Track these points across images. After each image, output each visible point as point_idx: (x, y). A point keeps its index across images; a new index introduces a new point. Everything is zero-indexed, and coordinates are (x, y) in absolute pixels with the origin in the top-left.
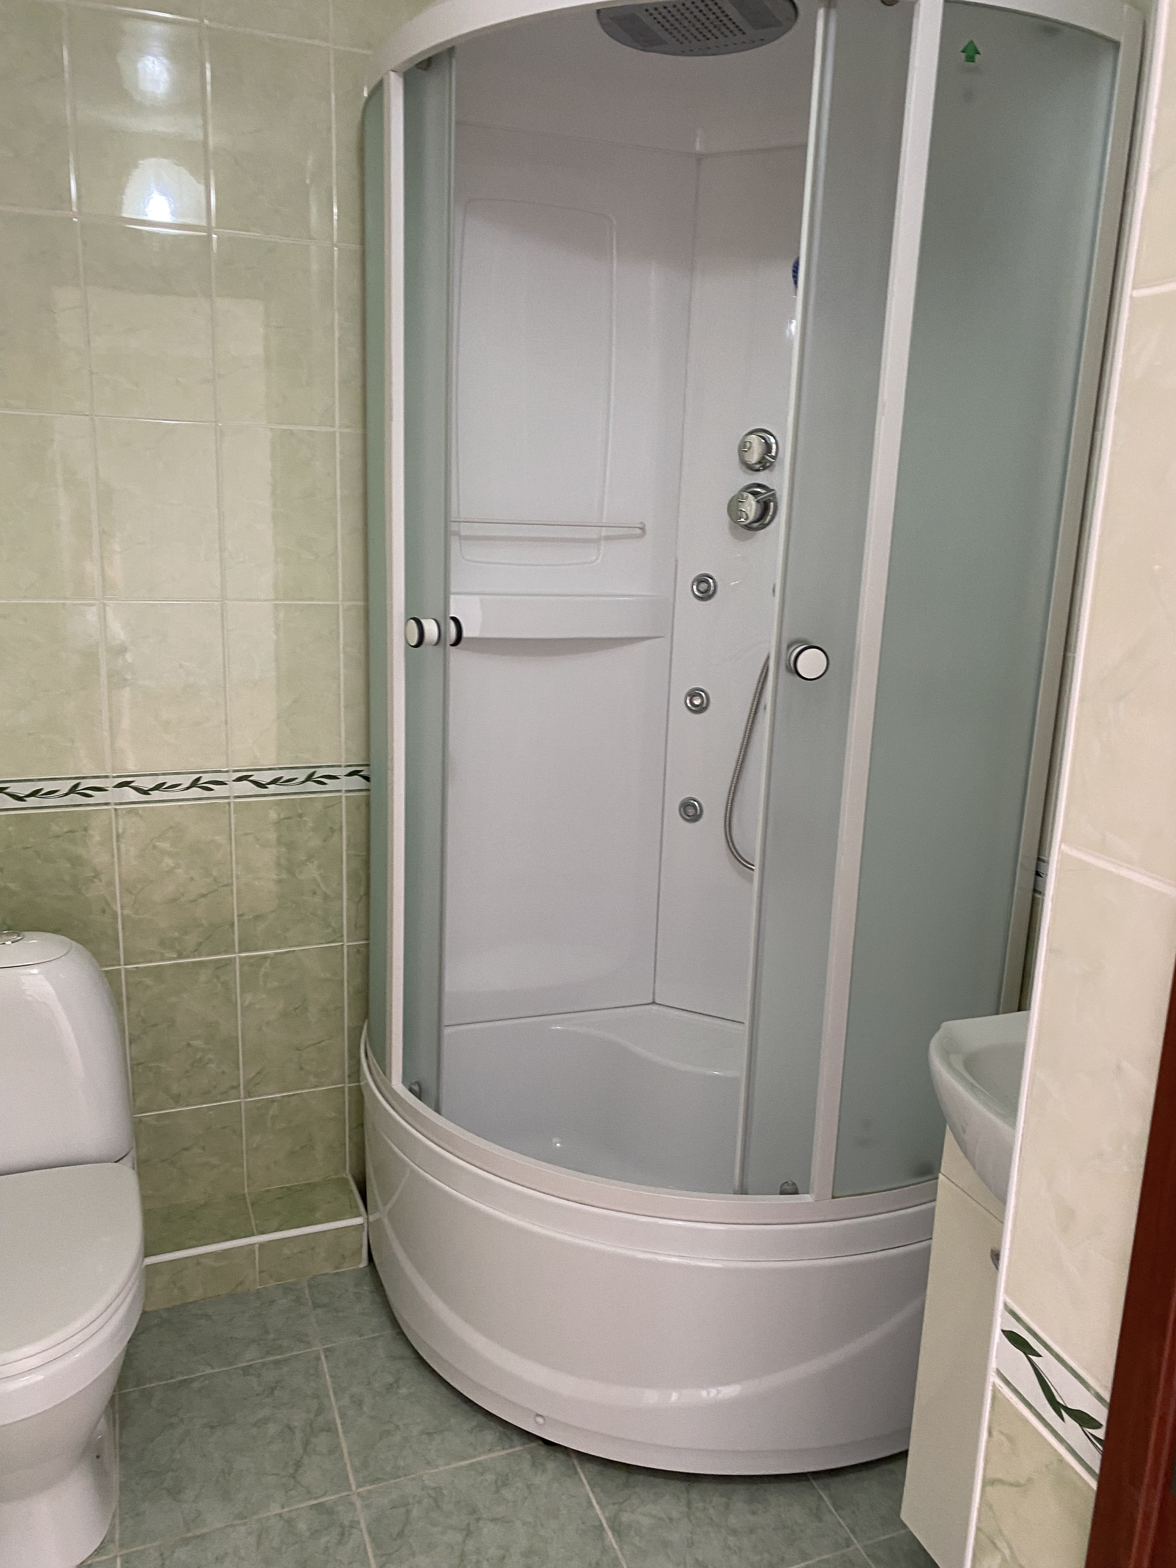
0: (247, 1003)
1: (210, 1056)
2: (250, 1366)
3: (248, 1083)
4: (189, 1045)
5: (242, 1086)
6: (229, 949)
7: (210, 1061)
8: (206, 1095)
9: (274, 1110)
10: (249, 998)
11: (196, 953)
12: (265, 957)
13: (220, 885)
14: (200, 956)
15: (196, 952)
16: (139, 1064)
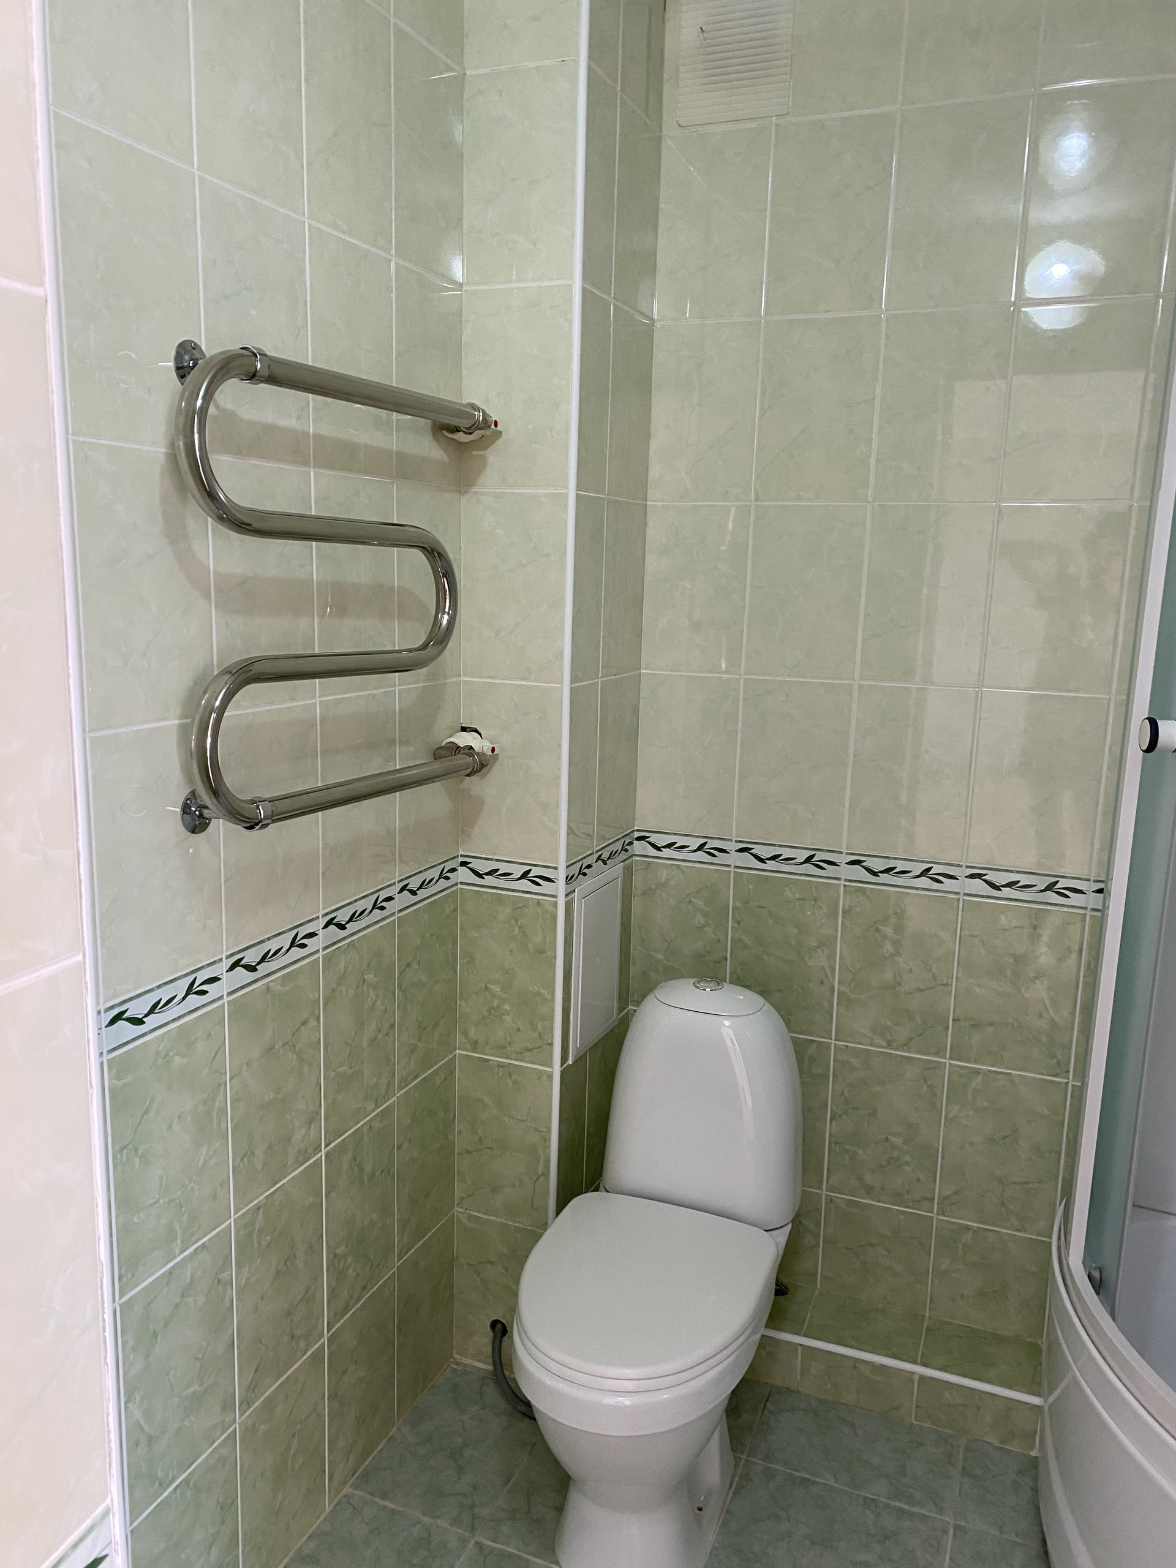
0: (950, 1116)
1: (907, 1158)
2: (874, 1500)
3: (943, 1199)
4: (887, 1139)
5: (936, 1201)
6: (940, 1052)
7: (908, 1163)
8: (898, 1197)
9: (968, 1237)
10: (955, 1110)
11: (905, 1048)
12: (977, 1072)
13: (939, 983)
14: (909, 1051)
15: (905, 1046)
16: (836, 1143)
